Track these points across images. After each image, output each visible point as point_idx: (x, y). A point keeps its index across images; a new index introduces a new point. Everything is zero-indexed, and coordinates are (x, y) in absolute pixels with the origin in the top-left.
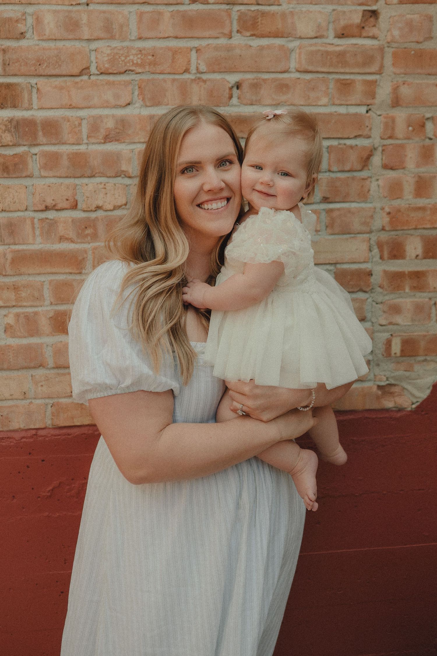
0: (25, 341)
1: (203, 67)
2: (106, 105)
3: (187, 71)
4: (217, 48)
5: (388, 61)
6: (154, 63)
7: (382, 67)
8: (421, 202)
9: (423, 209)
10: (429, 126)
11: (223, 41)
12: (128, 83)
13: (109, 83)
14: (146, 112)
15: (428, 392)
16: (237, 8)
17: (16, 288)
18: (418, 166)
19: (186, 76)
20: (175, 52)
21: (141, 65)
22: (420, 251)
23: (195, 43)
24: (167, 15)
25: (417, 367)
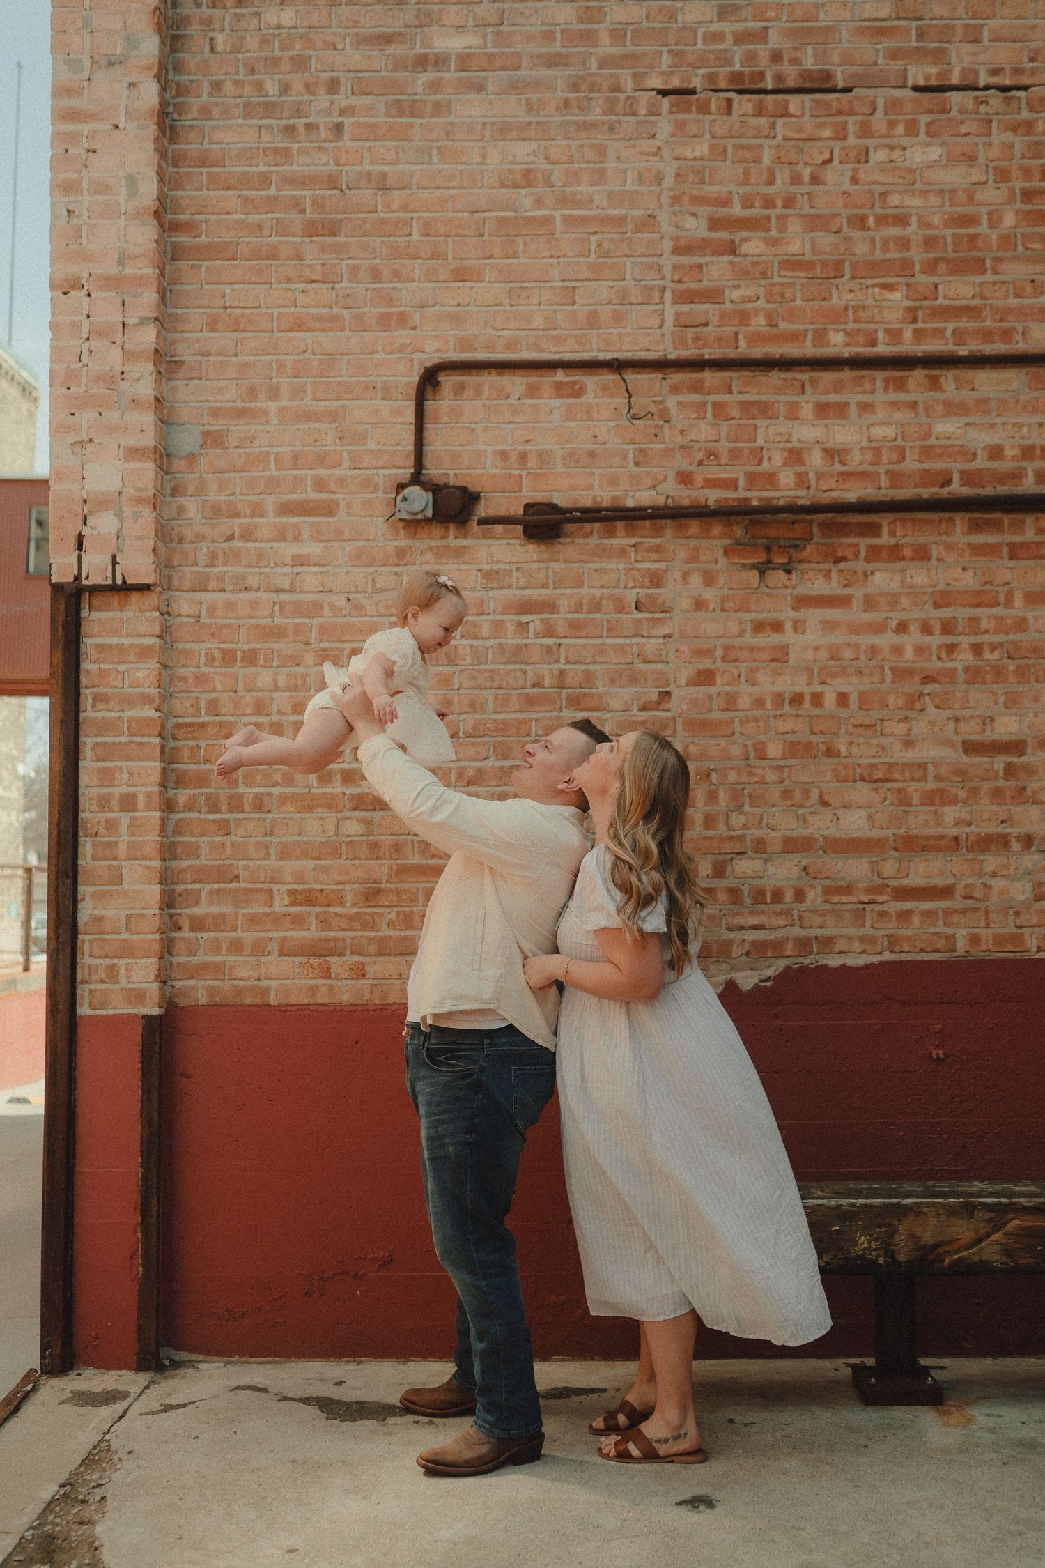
0: (402, 933)
1: (540, 732)
2: (470, 759)
3: (528, 735)
4: (551, 719)
5: (680, 728)
6: (504, 730)
7: (675, 732)
8: (709, 833)
9: (710, 838)
10: (714, 776)
11: (555, 714)
12: (485, 744)
13: (472, 744)
14: (498, 764)
15: (721, 988)
16: (565, 691)
17: (398, 892)
18: (705, 805)
19: (527, 739)
20: (520, 722)
21: (496, 731)
22: (710, 872)
23: (534, 715)
24: (514, 698)
25: (712, 967)
